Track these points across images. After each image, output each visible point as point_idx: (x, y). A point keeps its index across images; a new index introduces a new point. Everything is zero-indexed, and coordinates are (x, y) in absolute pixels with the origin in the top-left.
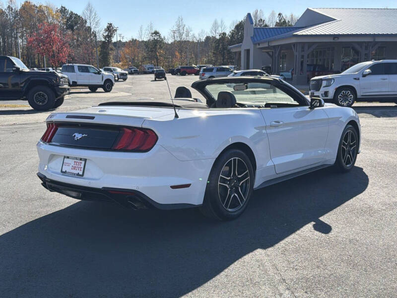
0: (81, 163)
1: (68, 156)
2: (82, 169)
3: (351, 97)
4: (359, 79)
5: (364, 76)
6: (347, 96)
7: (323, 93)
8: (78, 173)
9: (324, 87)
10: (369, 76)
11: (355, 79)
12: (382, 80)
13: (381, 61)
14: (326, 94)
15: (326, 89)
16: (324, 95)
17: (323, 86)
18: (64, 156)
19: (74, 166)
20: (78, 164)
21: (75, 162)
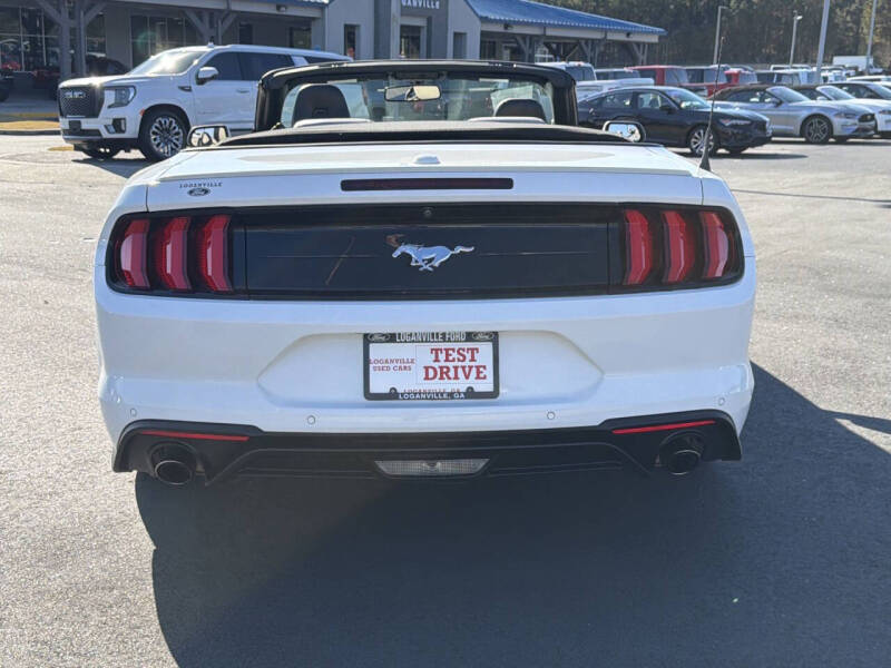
0: (474, 350)
1: (387, 332)
2: (489, 372)
3: (178, 134)
4: (190, 90)
5: (201, 82)
6: (168, 131)
7: (110, 122)
8: (470, 389)
9: (110, 107)
10: (212, 82)
11: (182, 88)
12: (239, 94)
13: (228, 46)
14: (117, 124)
15: (118, 113)
16: (112, 129)
17: (106, 103)
18: (366, 336)
19: (436, 365)
20: (455, 355)
21: (436, 351)
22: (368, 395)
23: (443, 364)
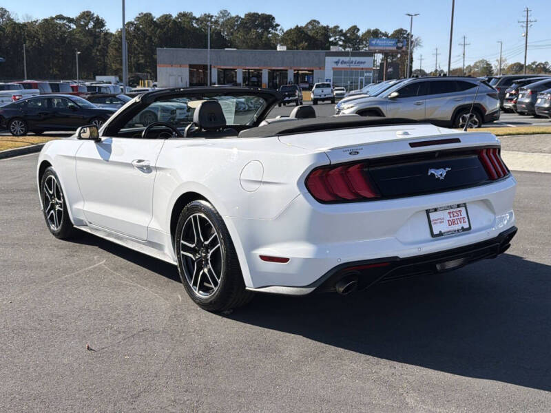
0: (460, 211)
1: (434, 207)
2: (466, 219)
8: (462, 228)
18: (427, 211)
19: (451, 219)
20: (455, 214)
21: (449, 213)
22: (433, 235)
23: (452, 218)
